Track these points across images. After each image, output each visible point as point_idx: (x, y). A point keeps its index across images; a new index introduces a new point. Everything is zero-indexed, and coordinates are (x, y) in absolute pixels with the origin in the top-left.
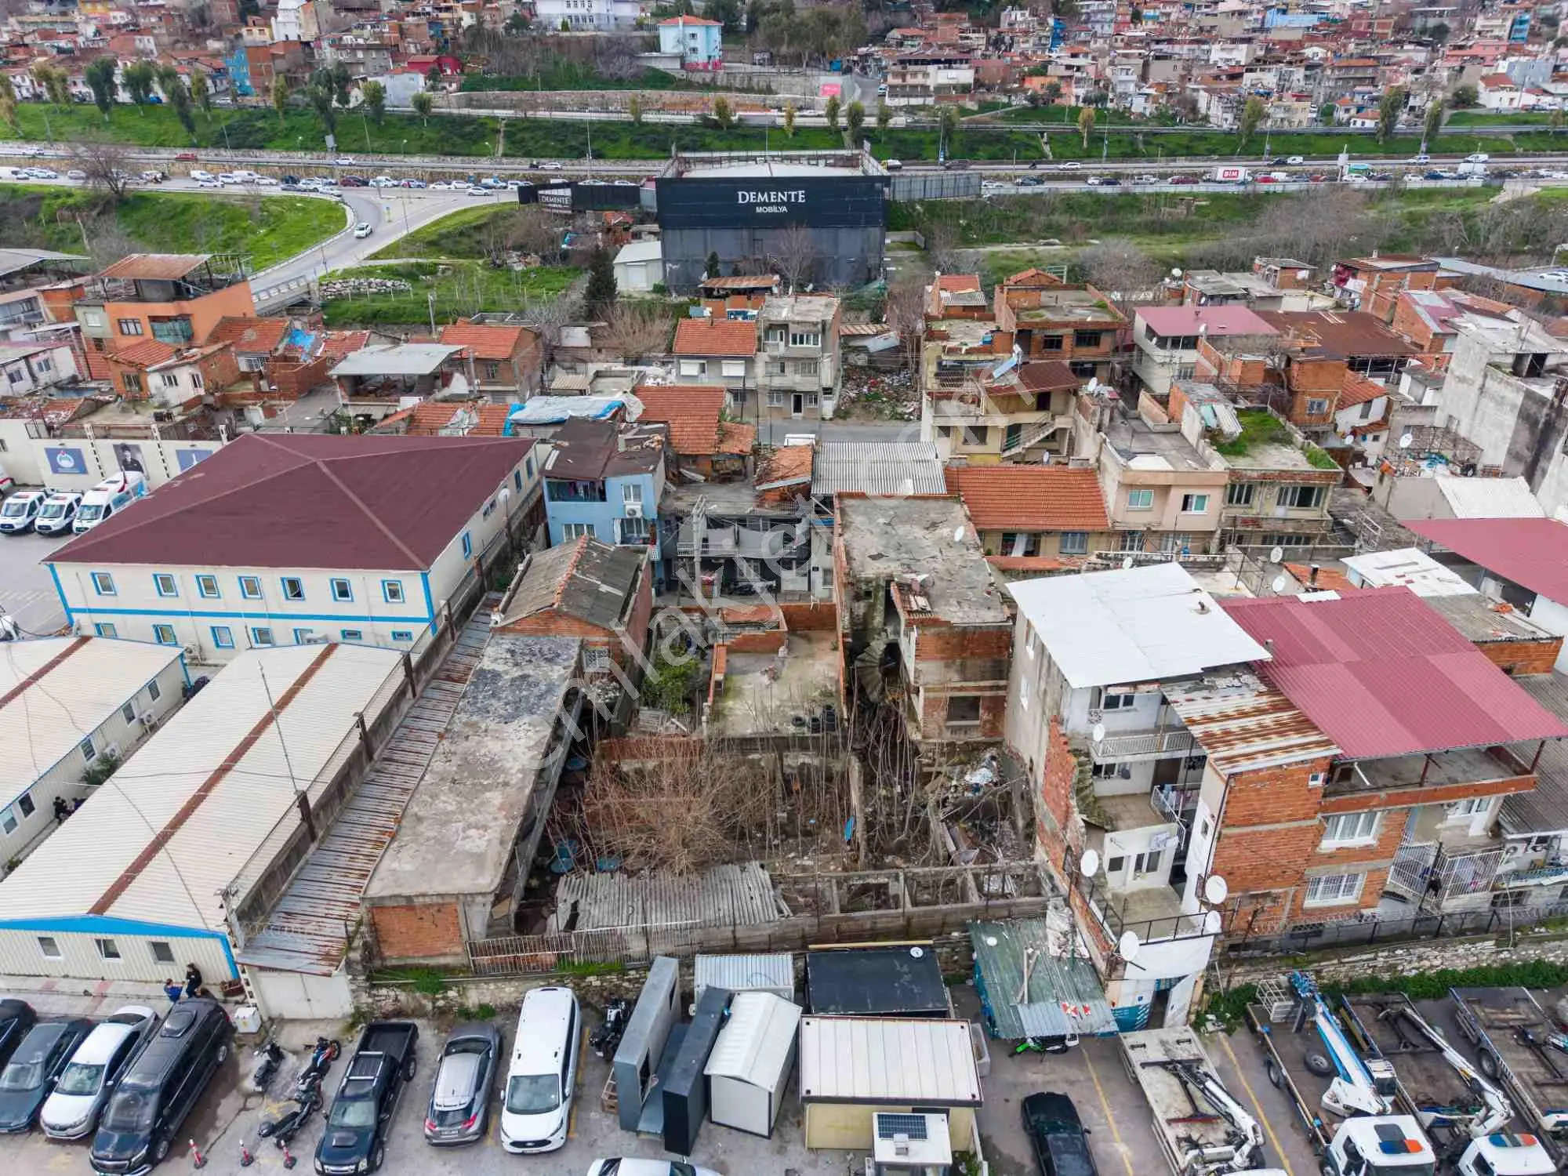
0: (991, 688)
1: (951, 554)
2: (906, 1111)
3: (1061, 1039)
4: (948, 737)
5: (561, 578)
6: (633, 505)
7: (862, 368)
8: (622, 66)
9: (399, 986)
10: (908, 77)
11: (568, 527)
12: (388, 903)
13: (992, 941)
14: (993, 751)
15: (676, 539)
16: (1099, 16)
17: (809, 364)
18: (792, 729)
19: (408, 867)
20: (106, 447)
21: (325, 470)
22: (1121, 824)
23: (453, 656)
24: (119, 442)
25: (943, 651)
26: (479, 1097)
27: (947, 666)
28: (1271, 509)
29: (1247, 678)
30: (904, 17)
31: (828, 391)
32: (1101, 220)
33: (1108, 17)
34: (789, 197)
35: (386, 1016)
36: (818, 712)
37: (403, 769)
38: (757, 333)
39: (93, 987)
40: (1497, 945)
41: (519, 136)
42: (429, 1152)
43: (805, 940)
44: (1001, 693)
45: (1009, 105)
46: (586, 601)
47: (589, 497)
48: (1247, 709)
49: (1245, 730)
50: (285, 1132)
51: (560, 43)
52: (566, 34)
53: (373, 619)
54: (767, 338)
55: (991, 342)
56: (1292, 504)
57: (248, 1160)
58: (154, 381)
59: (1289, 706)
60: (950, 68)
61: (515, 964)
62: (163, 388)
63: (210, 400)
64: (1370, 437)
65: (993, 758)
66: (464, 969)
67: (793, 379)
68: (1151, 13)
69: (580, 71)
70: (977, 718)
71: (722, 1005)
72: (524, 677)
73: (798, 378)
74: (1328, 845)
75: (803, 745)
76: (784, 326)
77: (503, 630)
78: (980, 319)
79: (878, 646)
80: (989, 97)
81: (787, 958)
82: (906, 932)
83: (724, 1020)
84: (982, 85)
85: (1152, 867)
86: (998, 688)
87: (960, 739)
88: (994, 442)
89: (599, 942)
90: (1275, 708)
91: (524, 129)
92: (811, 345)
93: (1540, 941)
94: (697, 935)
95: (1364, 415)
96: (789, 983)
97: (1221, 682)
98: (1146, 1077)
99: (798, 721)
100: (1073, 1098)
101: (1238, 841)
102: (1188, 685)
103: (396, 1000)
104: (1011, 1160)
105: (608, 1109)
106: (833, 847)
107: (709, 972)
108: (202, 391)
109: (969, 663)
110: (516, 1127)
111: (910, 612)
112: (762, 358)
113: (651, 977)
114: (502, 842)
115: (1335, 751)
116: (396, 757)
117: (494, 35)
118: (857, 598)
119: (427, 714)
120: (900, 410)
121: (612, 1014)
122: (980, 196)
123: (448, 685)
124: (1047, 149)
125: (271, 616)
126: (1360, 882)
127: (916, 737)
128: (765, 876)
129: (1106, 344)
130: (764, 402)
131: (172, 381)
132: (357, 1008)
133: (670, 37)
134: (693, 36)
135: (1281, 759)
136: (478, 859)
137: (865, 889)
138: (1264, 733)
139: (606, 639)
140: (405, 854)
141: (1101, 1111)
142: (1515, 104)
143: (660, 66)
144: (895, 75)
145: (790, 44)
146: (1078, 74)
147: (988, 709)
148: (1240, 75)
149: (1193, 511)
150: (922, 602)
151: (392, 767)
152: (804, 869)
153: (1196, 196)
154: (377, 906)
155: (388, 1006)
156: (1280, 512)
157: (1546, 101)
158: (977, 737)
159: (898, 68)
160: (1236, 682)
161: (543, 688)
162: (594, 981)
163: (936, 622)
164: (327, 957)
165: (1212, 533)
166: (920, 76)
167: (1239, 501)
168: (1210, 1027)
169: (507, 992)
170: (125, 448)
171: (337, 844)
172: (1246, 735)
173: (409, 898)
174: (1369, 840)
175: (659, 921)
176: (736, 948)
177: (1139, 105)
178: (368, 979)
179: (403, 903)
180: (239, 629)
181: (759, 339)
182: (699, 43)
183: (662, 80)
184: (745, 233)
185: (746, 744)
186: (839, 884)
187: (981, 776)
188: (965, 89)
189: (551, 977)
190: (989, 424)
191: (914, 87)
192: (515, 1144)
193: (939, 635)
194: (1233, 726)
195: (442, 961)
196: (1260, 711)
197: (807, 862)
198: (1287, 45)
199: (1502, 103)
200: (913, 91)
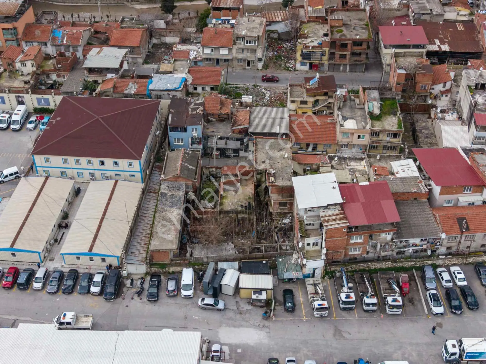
0: (290, 200)
1: (283, 161)
2: (259, 291)
3: (292, 279)
4: (279, 211)
5: (179, 165)
6: (195, 134)
7: (275, 39)
9: (156, 267)
11: (175, 139)
12: (155, 251)
13: (281, 260)
14: (290, 214)
15: (207, 142)
17: (253, 51)
18: (240, 208)
19: (157, 243)
20: (13, 96)
21: (101, 120)
22: (311, 236)
23: (151, 185)
24: (17, 95)
25: (277, 192)
26: (176, 288)
27: (279, 195)
28: (384, 138)
29: (338, 206)
31: (260, 60)
35: (153, 273)
36: (247, 205)
37: (146, 218)
38: (233, 39)
39: (88, 267)
40: (392, 262)
42: (167, 297)
43: (241, 259)
46: (186, 172)
47: (181, 131)
48: (335, 214)
49: (333, 219)
50: (139, 293)
53: (124, 171)
54: (237, 40)
55: (321, 44)
56: (391, 137)
57: (132, 299)
58: (18, 65)
59: (344, 213)
61: (180, 263)
62: (21, 67)
63: (38, 72)
64: (444, 95)
65: (290, 216)
66: (170, 264)
67: (247, 55)
70: (286, 206)
71: (223, 272)
72: (173, 195)
73: (248, 54)
74: (352, 242)
75: (242, 212)
76: (243, 38)
77: (165, 180)
78: (322, 23)
79: (263, 186)
81: (237, 263)
82: (263, 258)
83: (224, 274)
85: (317, 245)
86: (291, 200)
87: (282, 211)
88: (310, 105)
89: (198, 259)
90: (341, 214)
92: (254, 45)
93: (402, 262)
94: (218, 258)
95: (444, 87)
96: (237, 267)
97: (332, 207)
98: (308, 286)
99: (242, 206)
100: (293, 291)
101: (330, 241)
102: (325, 208)
103: (155, 270)
104: (279, 300)
105: (201, 290)
106: (249, 238)
107: (221, 265)
108: (35, 69)
109: (284, 194)
110: (184, 293)
111: (269, 182)
112: (235, 47)
113: (209, 266)
114: (176, 238)
115: (348, 224)
116: (144, 215)
118: (258, 174)
119: (148, 203)
120: (288, 65)
121: (201, 273)
123: (151, 194)
125: (95, 170)
126: (361, 249)
127: (271, 210)
128: (233, 245)
129: (365, 46)
130: (235, 63)
131: (24, 65)
132: (147, 271)
135: (337, 226)
136: (172, 242)
137: (255, 248)
138: (336, 220)
139: (192, 183)
140: (156, 240)
141: (299, 293)
147: (289, 205)
149: (361, 139)
150: (272, 179)
151: (144, 218)
152: (242, 243)
154: (153, 251)
155: (153, 271)
156: (388, 139)
158: (286, 211)
160: (335, 207)
161: (178, 198)
162: (196, 267)
163: (275, 185)
164: (142, 261)
165: (367, 145)
167: (376, 135)
168: (326, 278)
169: (178, 269)
170: (19, 97)
171: (137, 237)
172: (333, 220)
173: (159, 250)
174: (361, 241)
175: (210, 255)
176: (226, 260)
178: (150, 266)
180: (86, 173)
181: (234, 41)
185: (228, 212)
186: (249, 247)
187: (287, 221)
189: (188, 265)
190: (308, 100)
192: (184, 296)
193: (276, 188)
194: (330, 218)
195: (165, 262)
196: (337, 215)
197: (243, 241)
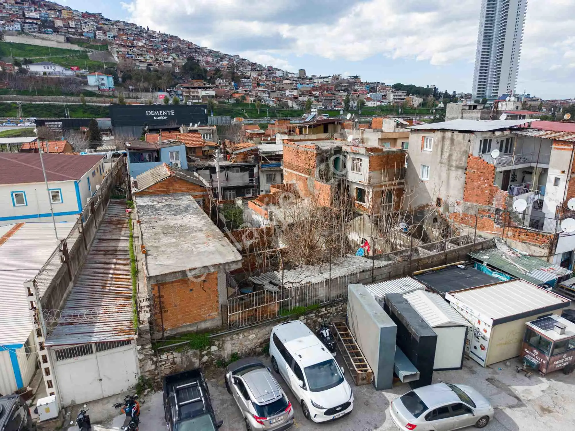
0: (399, 184)
6: (176, 161)
8: (73, 88)
9: (177, 349)
10: (191, 93)
12: (169, 279)
13: (486, 257)
16: (247, 84)
19: (169, 262)
23: (107, 217)
25: (380, 165)
27: (382, 173)
30: (181, 81)
33: (250, 84)
34: (168, 113)
41: (28, 109)
44: (402, 186)
45: (229, 102)
47: (151, 160)
48: (549, 133)
51: (43, 79)
52: (45, 76)
60: (206, 90)
66: (222, 327)
68: (263, 83)
69: (54, 90)
70: (392, 201)
77: (141, 193)
80: (221, 100)
81: (409, 278)
84: (218, 96)
86: (401, 184)
87: (387, 213)
90: (557, 132)
91: (31, 107)
92: (209, 139)
103: (174, 363)
109: (390, 171)
117: (12, 75)
118: (322, 161)
122: (231, 124)
124: (246, 114)
132: (142, 378)
133: (92, 80)
134: (102, 79)
136: (216, 252)
138: (566, 135)
139: (202, 193)
140: (162, 258)
142: (375, 105)
143: (90, 89)
144: (186, 92)
145: (144, 82)
146: (250, 93)
147: (397, 196)
148: (298, 98)
155: (166, 370)
157: (383, 104)
159: (187, 90)
161: (184, 206)
163: (377, 150)
166: (195, 93)
173: (184, 273)
177: (271, 104)
179: (180, 277)
182: (105, 82)
183: (91, 94)
187: (402, 226)
188: (213, 97)
189: (283, 317)
191: (193, 96)
192: (330, 412)
195: (203, 326)
196: (554, 133)
198: (307, 92)
199: (373, 105)
200: (194, 98)
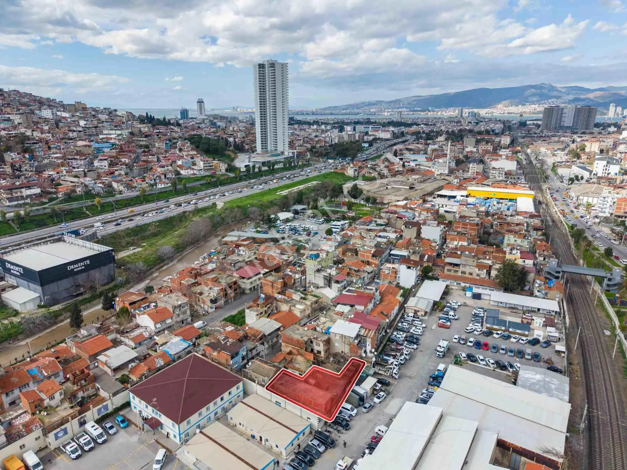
0: (328, 347)
6: (244, 353)
10: (14, 194)
11: (233, 364)
17: (185, 312)
20: (75, 421)
24: (80, 417)
32: (139, 237)
34: (85, 263)
45: (58, 198)
47: (236, 356)
53: (234, 396)
58: (46, 401)
59: (366, 329)
60: (30, 188)
68: (53, 146)
73: (182, 316)
76: (180, 306)
80: (49, 196)
84: (45, 193)
88: (264, 313)
92: (186, 308)
97: (361, 330)
101: (373, 343)
112: (174, 315)
115: (374, 331)
124: (87, 212)
125: (217, 408)
131: (53, 398)
135: (372, 334)
147: (328, 350)
149: (308, 311)
153: (155, 222)
156: (316, 305)
157: (196, 172)
166: (19, 193)
172: (368, 333)
180: (212, 415)
181: (173, 311)
184: (71, 278)
188: (40, 195)
191: (17, 197)
198: (114, 157)
199: (186, 173)
200: (17, 199)
